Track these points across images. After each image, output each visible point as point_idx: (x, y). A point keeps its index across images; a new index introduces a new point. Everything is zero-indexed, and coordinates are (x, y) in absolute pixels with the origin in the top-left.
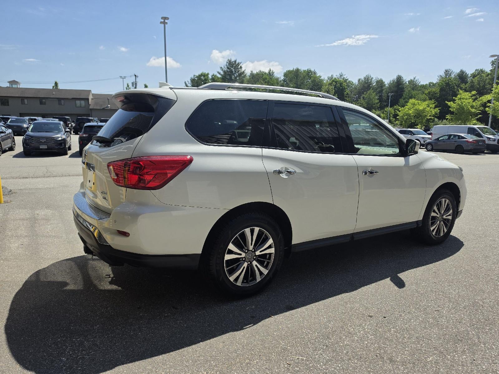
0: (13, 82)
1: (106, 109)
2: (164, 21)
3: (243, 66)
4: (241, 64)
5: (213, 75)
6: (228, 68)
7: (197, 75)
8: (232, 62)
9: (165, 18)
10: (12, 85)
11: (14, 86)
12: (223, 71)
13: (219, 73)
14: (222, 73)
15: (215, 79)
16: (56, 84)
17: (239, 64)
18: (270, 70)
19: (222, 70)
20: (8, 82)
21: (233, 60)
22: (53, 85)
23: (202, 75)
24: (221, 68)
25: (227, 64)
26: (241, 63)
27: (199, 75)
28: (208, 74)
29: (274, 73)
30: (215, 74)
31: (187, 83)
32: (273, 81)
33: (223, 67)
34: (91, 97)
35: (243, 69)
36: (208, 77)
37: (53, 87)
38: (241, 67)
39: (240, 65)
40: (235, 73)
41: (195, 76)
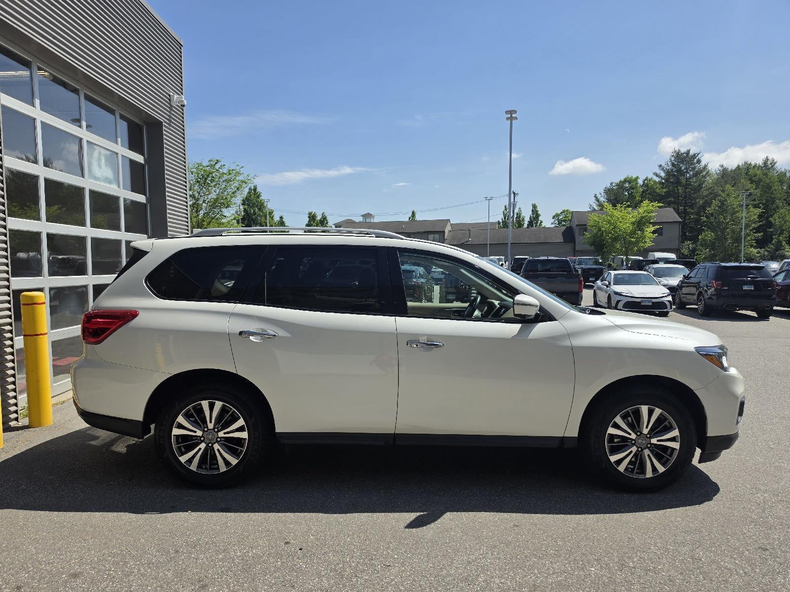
0: (367, 216)
1: (467, 244)
2: (511, 116)
3: (702, 159)
4: (699, 156)
5: (646, 179)
6: (673, 165)
7: (617, 181)
8: (682, 154)
9: (511, 112)
10: (366, 219)
11: (368, 220)
12: (664, 171)
13: (657, 175)
14: (663, 174)
15: (650, 185)
16: (413, 213)
17: (694, 156)
18: (767, 159)
19: (663, 169)
20: (362, 216)
21: (683, 150)
22: (410, 214)
23: (625, 181)
24: (661, 166)
25: (673, 159)
26: (698, 154)
27: (620, 182)
28: (637, 178)
29: (775, 163)
30: (650, 177)
31: (599, 196)
32: (770, 178)
33: (663, 164)
34: (448, 229)
35: (703, 164)
36: (637, 183)
37: (409, 218)
38: (699, 161)
39: (697, 158)
40: (687, 172)
41: (613, 184)
